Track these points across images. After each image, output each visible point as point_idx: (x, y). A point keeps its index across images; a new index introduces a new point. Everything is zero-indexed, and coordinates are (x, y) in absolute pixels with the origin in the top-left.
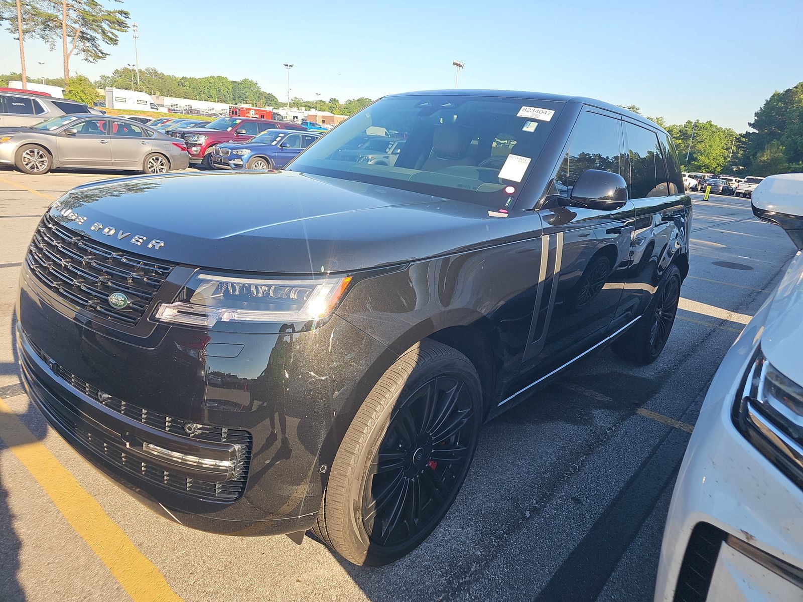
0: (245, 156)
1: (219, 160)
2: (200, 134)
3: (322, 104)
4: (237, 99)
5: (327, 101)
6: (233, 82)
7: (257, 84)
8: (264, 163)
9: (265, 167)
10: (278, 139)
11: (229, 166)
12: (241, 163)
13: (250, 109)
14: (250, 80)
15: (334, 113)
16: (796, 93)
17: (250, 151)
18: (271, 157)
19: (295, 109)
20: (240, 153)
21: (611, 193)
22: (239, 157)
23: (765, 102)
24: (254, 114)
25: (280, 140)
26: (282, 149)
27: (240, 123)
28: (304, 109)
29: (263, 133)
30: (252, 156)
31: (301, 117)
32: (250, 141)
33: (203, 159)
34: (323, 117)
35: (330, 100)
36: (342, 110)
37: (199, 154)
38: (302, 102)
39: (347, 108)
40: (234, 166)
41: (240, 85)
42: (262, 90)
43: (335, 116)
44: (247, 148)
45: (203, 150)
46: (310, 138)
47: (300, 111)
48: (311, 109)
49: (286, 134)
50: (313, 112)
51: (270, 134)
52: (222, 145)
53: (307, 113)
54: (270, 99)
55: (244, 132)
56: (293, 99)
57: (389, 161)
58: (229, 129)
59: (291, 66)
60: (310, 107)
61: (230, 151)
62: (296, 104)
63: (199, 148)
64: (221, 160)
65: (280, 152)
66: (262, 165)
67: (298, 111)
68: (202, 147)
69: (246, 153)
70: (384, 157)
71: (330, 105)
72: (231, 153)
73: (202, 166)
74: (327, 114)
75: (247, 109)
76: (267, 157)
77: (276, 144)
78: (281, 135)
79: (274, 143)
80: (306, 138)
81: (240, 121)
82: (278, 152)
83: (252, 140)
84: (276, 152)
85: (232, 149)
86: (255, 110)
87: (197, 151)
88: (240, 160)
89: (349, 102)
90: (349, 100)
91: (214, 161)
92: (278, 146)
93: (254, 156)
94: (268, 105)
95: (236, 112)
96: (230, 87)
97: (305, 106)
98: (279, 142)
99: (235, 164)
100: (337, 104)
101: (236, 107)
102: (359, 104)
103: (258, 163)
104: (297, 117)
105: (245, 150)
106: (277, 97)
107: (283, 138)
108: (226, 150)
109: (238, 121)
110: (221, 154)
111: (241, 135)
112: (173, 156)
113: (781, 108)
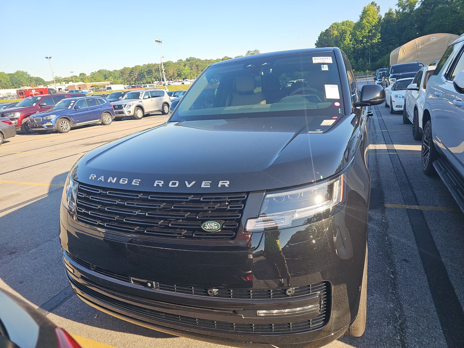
0: (53, 120)
1: (35, 125)
2: (15, 111)
3: (75, 78)
4: (15, 85)
5: (78, 75)
6: (9, 74)
7: (27, 73)
8: (66, 121)
9: (68, 123)
10: (72, 104)
11: (43, 128)
12: (52, 124)
13: (32, 89)
14: (21, 71)
15: (85, 82)
16: (330, 31)
17: (55, 116)
18: (70, 116)
19: (59, 84)
20: (49, 118)
21: (378, 95)
22: (49, 121)
23: (318, 38)
24: (35, 92)
25: (73, 105)
26: (76, 110)
27: (41, 99)
28: (64, 83)
29: (59, 103)
30: (57, 118)
31: (63, 88)
32: (51, 109)
33: (21, 128)
34: (78, 85)
35: (80, 74)
36: (90, 79)
37: (17, 125)
38: (61, 78)
39: (92, 78)
40: (47, 127)
41: (15, 76)
42: (31, 76)
43: (86, 83)
44: (52, 114)
45: (20, 122)
46: (92, 100)
47: (62, 85)
48: (69, 82)
49: (76, 100)
50: (71, 84)
51: (64, 102)
52: (34, 115)
53: (67, 85)
54: (39, 81)
55: (45, 104)
56: (55, 78)
57: (143, 104)
58: (34, 104)
59: (50, 58)
60: (68, 81)
61: (41, 118)
62: (58, 80)
63: (17, 121)
64: (36, 125)
65: (75, 112)
66: (65, 123)
67: (61, 85)
68: (18, 120)
69: (53, 117)
70: (140, 102)
71: (81, 77)
72: (42, 119)
73: (22, 131)
74: (81, 83)
75: (29, 89)
76: (68, 117)
77: (71, 108)
78: (72, 102)
79: (70, 107)
80: (90, 100)
81: (40, 98)
82: (74, 113)
83: (52, 109)
84: (73, 113)
85: (42, 117)
86: (35, 89)
87: (15, 123)
88: (50, 123)
89: (93, 74)
90: (92, 73)
91: (31, 127)
92: (73, 109)
93: (59, 118)
94: (38, 85)
95: (22, 93)
96: (8, 78)
97: (64, 81)
98: (72, 106)
99: (47, 126)
100: (85, 76)
101: (21, 90)
102: (100, 74)
103: (63, 122)
104: (61, 89)
105: (52, 116)
106: (43, 79)
107: (74, 103)
108: (38, 118)
109: (39, 98)
110: (35, 122)
111: (44, 106)
112: (4, 130)
113: (326, 39)
